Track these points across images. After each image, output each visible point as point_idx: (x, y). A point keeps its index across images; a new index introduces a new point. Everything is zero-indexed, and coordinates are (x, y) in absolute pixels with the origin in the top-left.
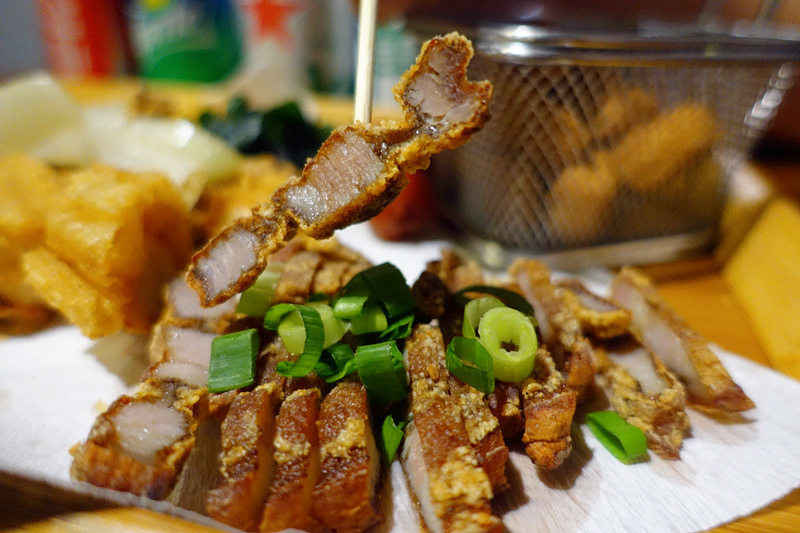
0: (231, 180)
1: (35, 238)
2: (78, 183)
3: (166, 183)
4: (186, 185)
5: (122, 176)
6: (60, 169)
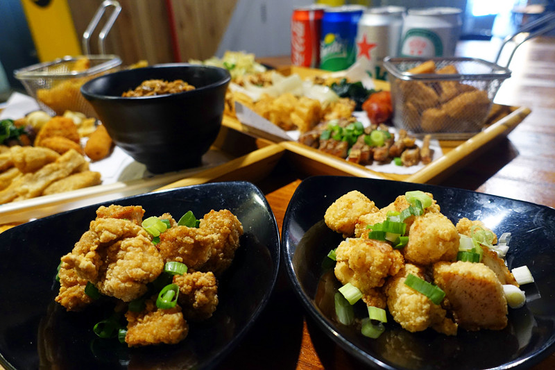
0: (335, 104)
1: (292, 110)
2: (302, 100)
3: (319, 102)
4: (323, 103)
5: (310, 100)
6: (298, 97)
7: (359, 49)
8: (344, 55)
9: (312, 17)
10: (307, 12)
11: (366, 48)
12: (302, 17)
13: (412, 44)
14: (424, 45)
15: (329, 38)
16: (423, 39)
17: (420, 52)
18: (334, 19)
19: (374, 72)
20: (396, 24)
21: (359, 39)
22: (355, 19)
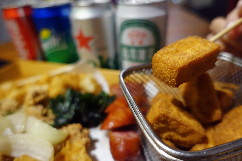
7: (77, 43)
8: (65, 47)
9: (21, 13)
10: (16, 9)
11: (84, 41)
12: (12, 14)
13: (131, 35)
14: (144, 36)
15: (45, 34)
16: (142, 30)
17: (141, 42)
18: (44, 15)
19: (98, 61)
20: (107, 15)
21: (75, 32)
22: (65, 12)
